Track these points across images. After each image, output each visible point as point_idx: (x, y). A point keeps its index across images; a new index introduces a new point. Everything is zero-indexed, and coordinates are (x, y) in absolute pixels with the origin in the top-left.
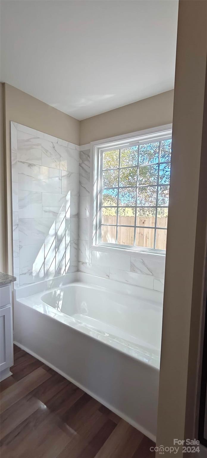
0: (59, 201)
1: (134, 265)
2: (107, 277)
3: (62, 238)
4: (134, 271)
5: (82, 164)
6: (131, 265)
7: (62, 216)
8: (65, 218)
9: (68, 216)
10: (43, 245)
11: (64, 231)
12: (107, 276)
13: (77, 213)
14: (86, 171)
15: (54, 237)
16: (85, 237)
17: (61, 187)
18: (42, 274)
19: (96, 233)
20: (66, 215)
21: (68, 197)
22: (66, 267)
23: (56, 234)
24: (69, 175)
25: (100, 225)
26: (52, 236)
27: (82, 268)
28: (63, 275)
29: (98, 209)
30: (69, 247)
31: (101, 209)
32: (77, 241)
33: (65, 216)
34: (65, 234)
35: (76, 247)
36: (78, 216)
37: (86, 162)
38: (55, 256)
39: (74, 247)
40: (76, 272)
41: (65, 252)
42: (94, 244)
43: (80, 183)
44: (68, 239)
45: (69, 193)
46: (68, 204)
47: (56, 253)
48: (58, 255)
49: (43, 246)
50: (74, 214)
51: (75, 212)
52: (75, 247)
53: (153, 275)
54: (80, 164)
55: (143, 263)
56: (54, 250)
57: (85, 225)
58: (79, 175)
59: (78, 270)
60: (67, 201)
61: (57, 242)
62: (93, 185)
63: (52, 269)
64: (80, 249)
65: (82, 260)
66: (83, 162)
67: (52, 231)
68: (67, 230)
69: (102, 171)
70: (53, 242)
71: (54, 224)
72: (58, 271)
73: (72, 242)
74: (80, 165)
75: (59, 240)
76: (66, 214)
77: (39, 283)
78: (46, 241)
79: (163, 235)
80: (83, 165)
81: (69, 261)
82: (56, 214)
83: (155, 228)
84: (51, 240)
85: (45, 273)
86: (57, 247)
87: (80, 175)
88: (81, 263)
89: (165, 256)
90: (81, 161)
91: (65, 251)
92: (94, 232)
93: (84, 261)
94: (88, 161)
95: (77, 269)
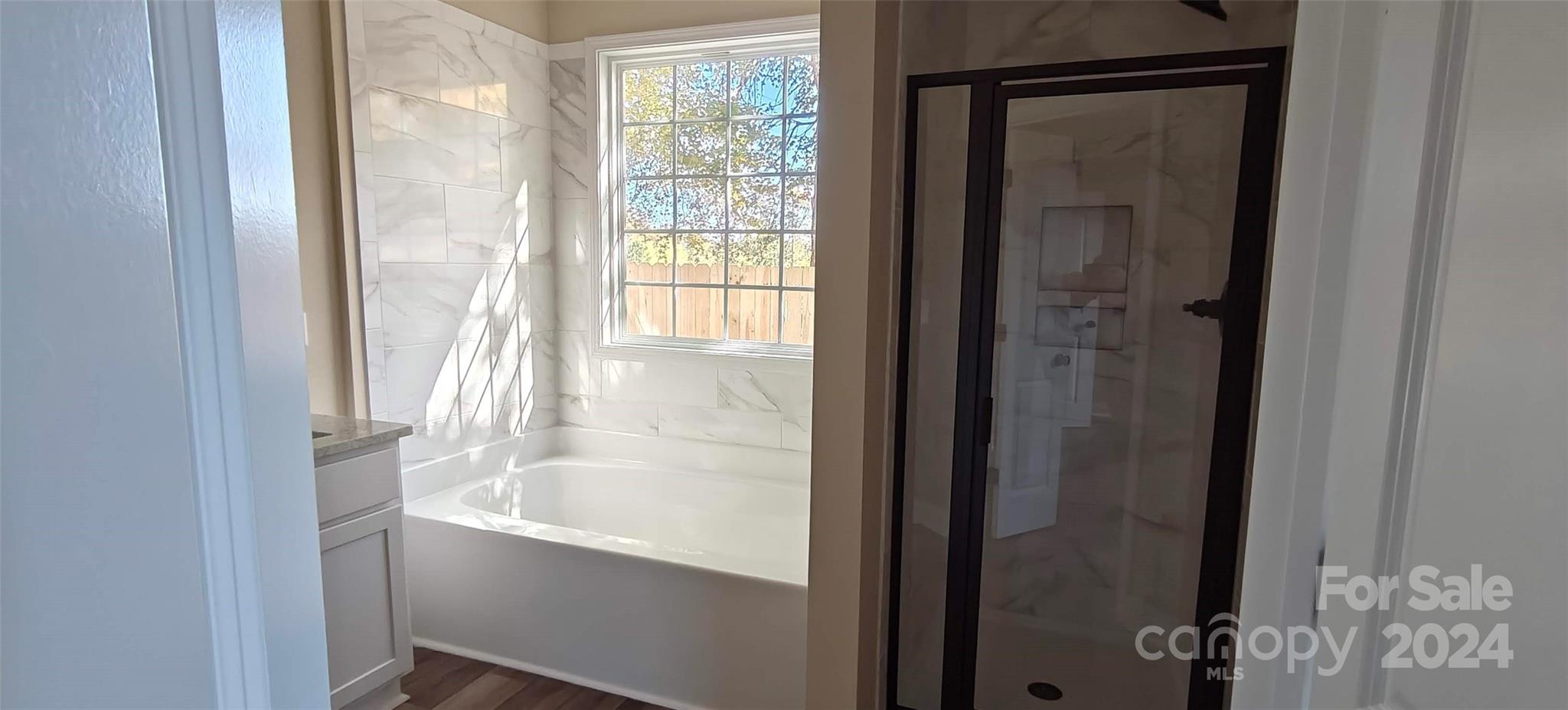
0: (497, 212)
1: (728, 389)
2: (653, 430)
3: (508, 324)
4: (729, 404)
5: (558, 100)
6: (721, 390)
7: (505, 259)
8: (514, 265)
9: (524, 256)
10: (455, 345)
11: (512, 302)
12: (651, 427)
13: (549, 248)
14: (573, 124)
15: (484, 320)
16: (577, 322)
17: (498, 170)
18: (453, 433)
19: (611, 307)
20: (516, 255)
21: (522, 199)
22: (521, 411)
23: (490, 310)
24: (521, 134)
25: (623, 284)
26: (479, 316)
27: (572, 413)
28: (516, 435)
29: (615, 238)
30: (528, 352)
31: (622, 238)
32: (551, 332)
33: (515, 258)
34: (517, 313)
35: (549, 350)
36: (552, 258)
37: (571, 97)
38: (491, 379)
39: (545, 354)
40: (554, 428)
41: (519, 365)
42: (607, 341)
43: (555, 159)
44: (526, 326)
45: (525, 185)
46: (522, 223)
47: (492, 371)
48: (498, 377)
49: (453, 346)
50: (541, 253)
51: (544, 248)
52: (549, 353)
53: (779, 411)
54: (551, 100)
55: (754, 382)
56: (484, 358)
57: (576, 286)
58: (552, 136)
59: (559, 422)
60: (516, 213)
61: (493, 337)
62: (598, 167)
63: (484, 416)
64: (561, 359)
65: (569, 389)
66: (562, 95)
67: (478, 304)
68: (522, 302)
69: (621, 126)
70: (482, 336)
71: (483, 281)
72: (501, 425)
73: (538, 336)
74: (552, 103)
75: (498, 331)
76: (516, 252)
77: (447, 460)
78: (461, 333)
79: (802, 308)
80: (562, 104)
81: (531, 395)
82: (486, 253)
83: (780, 288)
84: (475, 329)
85: (464, 427)
86: (495, 350)
87: (553, 134)
88: (566, 401)
89: (812, 359)
90: (555, 91)
91: (517, 363)
92: (606, 303)
93: (574, 393)
94: (579, 92)
95: (558, 420)
